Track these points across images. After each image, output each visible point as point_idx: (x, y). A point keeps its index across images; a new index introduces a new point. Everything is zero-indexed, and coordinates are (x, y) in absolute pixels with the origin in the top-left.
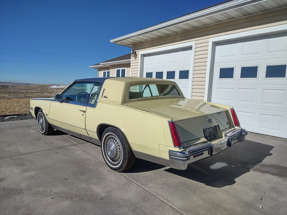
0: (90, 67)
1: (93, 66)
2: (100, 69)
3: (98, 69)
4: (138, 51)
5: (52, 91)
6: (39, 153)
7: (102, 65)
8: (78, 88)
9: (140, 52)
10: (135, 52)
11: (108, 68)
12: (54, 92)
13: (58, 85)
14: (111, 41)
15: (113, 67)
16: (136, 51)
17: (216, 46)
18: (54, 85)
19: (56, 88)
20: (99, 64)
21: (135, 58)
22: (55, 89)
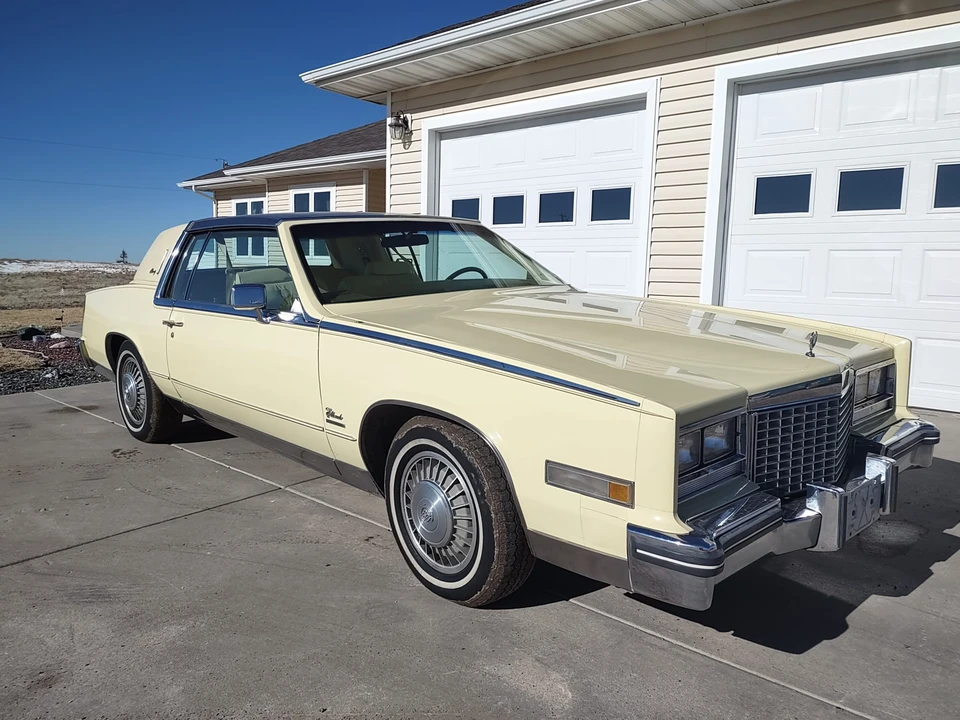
0: (179, 185)
1: (193, 183)
2: (222, 194)
3: (212, 194)
4: (415, 116)
5: (7, 283)
6: (139, 536)
7: (231, 176)
8: (109, 271)
9: (424, 123)
10: (405, 121)
11: (258, 189)
12: (16, 288)
13: (28, 262)
14: (303, 79)
15: (279, 183)
16: (408, 116)
17: (740, 97)
18: (10, 261)
19: (19, 271)
20: (220, 174)
21: (404, 143)
22: (16, 275)
